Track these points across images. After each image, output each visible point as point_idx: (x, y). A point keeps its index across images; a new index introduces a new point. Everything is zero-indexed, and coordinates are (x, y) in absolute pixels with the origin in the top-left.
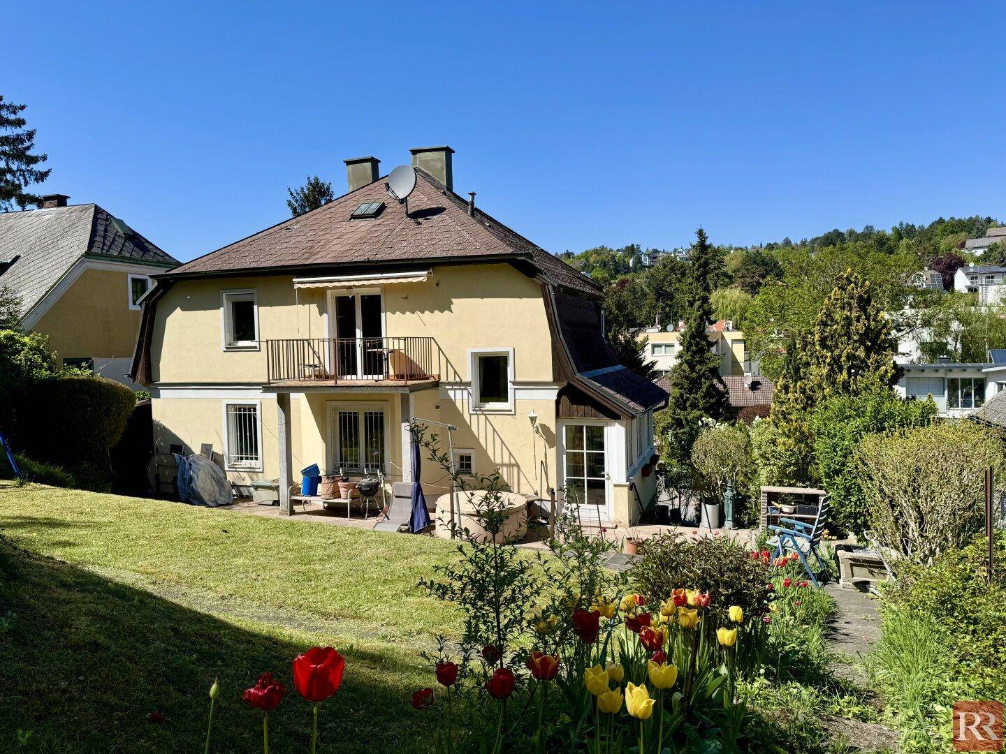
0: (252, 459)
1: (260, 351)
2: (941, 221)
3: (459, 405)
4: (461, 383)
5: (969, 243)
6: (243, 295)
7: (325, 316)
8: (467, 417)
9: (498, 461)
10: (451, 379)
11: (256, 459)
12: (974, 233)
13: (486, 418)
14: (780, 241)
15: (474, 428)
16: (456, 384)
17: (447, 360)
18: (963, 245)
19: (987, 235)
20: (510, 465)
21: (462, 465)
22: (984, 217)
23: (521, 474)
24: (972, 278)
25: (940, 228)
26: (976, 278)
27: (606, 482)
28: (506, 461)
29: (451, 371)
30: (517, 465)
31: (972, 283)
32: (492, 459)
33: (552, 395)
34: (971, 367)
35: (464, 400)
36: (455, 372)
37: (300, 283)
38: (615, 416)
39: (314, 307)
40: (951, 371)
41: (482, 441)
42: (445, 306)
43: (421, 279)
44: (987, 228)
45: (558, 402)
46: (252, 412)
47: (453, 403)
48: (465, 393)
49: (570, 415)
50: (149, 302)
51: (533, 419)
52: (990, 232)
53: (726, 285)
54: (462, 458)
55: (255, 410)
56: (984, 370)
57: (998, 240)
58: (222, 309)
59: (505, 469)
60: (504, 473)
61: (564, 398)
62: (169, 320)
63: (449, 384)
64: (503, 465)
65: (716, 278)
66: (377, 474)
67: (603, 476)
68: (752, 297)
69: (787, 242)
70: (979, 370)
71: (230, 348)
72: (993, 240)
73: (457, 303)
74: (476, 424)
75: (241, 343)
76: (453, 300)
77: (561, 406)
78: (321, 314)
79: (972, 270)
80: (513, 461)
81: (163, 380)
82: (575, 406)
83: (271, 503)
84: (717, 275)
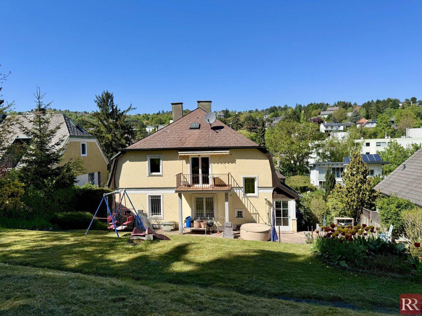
0: (158, 214)
1: (162, 176)
2: (312, 104)
3: (238, 194)
4: (239, 187)
5: (322, 113)
6: (155, 157)
7: (189, 165)
8: (241, 198)
9: (252, 212)
10: (235, 186)
11: (160, 214)
12: (322, 109)
13: (248, 199)
14: (254, 110)
15: (243, 202)
16: (238, 187)
17: (234, 180)
18: (319, 114)
19: (327, 110)
20: (256, 214)
21: (238, 215)
22: (326, 103)
23: (260, 217)
24: (326, 127)
25: (311, 107)
26: (328, 127)
27: (289, 218)
28: (254, 212)
29: (235, 183)
30: (258, 214)
31: (326, 129)
32: (250, 212)
33: (271, 191)
34: (340, 164)
35: (240, 193)
36: (237, 184)
37: (181, 153)
38: (292, 197)
39: (184, 161)
40: (333, 165)
41: (246, 206)
42: (234, 162)
43: (227, 153)
44: (327, 107)
45: (273, 193)
46: (159, 198)
47: (236, 194)
48: (240, 190)
49: (277, 197)
50: (117, 159)
51: (266, 199)
52: (328, 109)
53: (240, 128)
54: (238, 212)
55: (160, 197)
56: (344, 165)
57: (332, 112)
58: (147, 161)
59: (254, 215)
60: (254, 216)
61: (275, 192)
62: (124, 165)
63: (235, 187)
64: (253, 214)
65: (237, 125)
66: (212, 219)
67: (288, 217)
68: (251, 133)
69: (257, 110)
70: (342, 165)
71: (150, 176)
72: (330, 113)
73: (238, 161)
74: (244, 201)
75: (154, 174)
76: (236, 160)
77: (274, 195)
78: (187, 163)
79: (326, 124)
80: (257, 212)
81: (120, 187)
82: (279, 194)
83: (170, 230)
84: (237, 124)
